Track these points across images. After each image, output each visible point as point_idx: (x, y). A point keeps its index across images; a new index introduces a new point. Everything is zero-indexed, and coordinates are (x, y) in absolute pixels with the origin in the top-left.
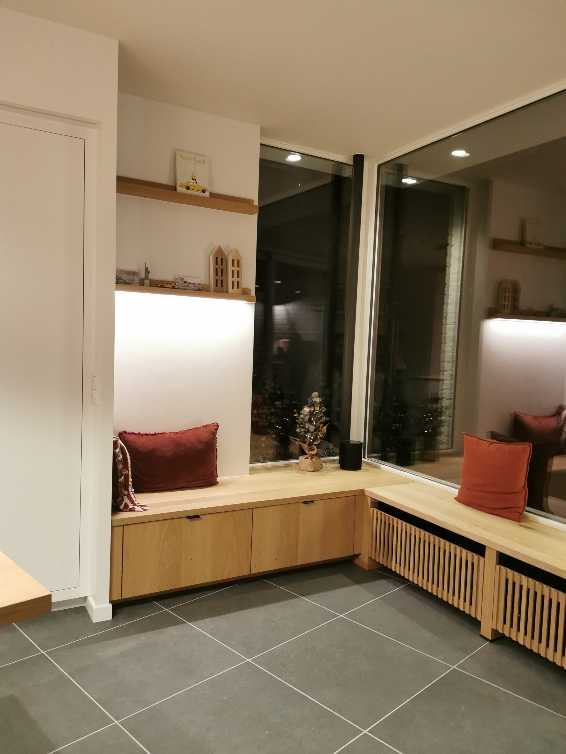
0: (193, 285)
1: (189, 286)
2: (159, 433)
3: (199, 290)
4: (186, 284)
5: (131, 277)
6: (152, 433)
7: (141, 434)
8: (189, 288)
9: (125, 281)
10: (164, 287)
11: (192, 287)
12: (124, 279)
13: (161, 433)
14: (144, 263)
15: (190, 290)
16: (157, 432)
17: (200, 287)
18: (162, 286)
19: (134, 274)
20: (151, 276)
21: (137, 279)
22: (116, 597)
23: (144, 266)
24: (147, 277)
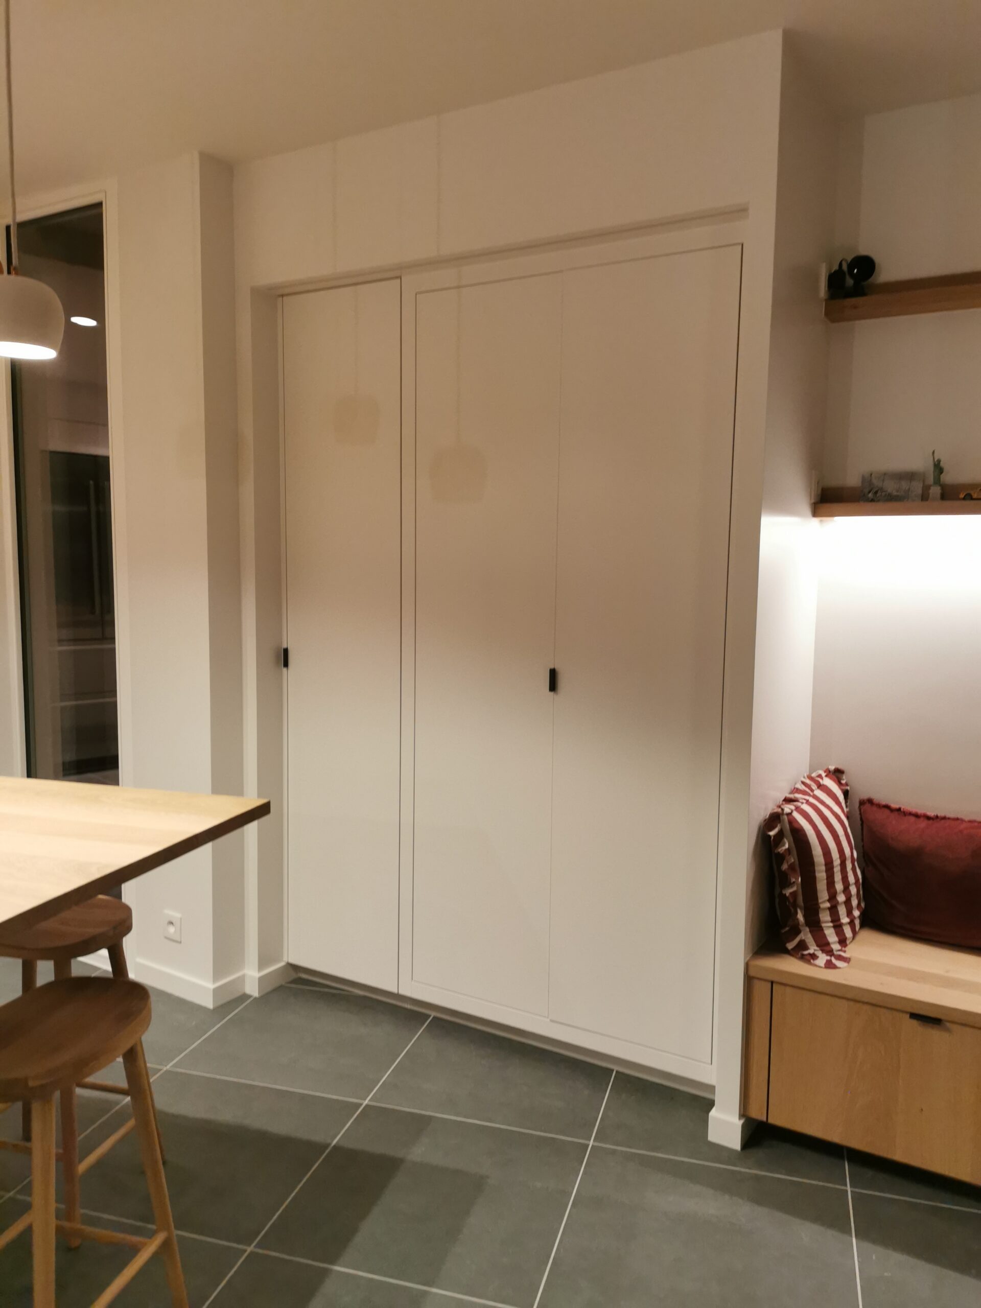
2: (947, 816)
5: (904, 485)
6: (931, 813)
7: (904, 812)
9: (890, 495)
10: (972, 499)
12: (889, 491)
13: (949, 818)
14: (932, 451)
16: (941, 814)
18: (969, 497)
19: (910, 476)
20: (947, 478)
21: (917, 487)
22: (757, 1113)
23: (932, 458)
24: (937, 481)
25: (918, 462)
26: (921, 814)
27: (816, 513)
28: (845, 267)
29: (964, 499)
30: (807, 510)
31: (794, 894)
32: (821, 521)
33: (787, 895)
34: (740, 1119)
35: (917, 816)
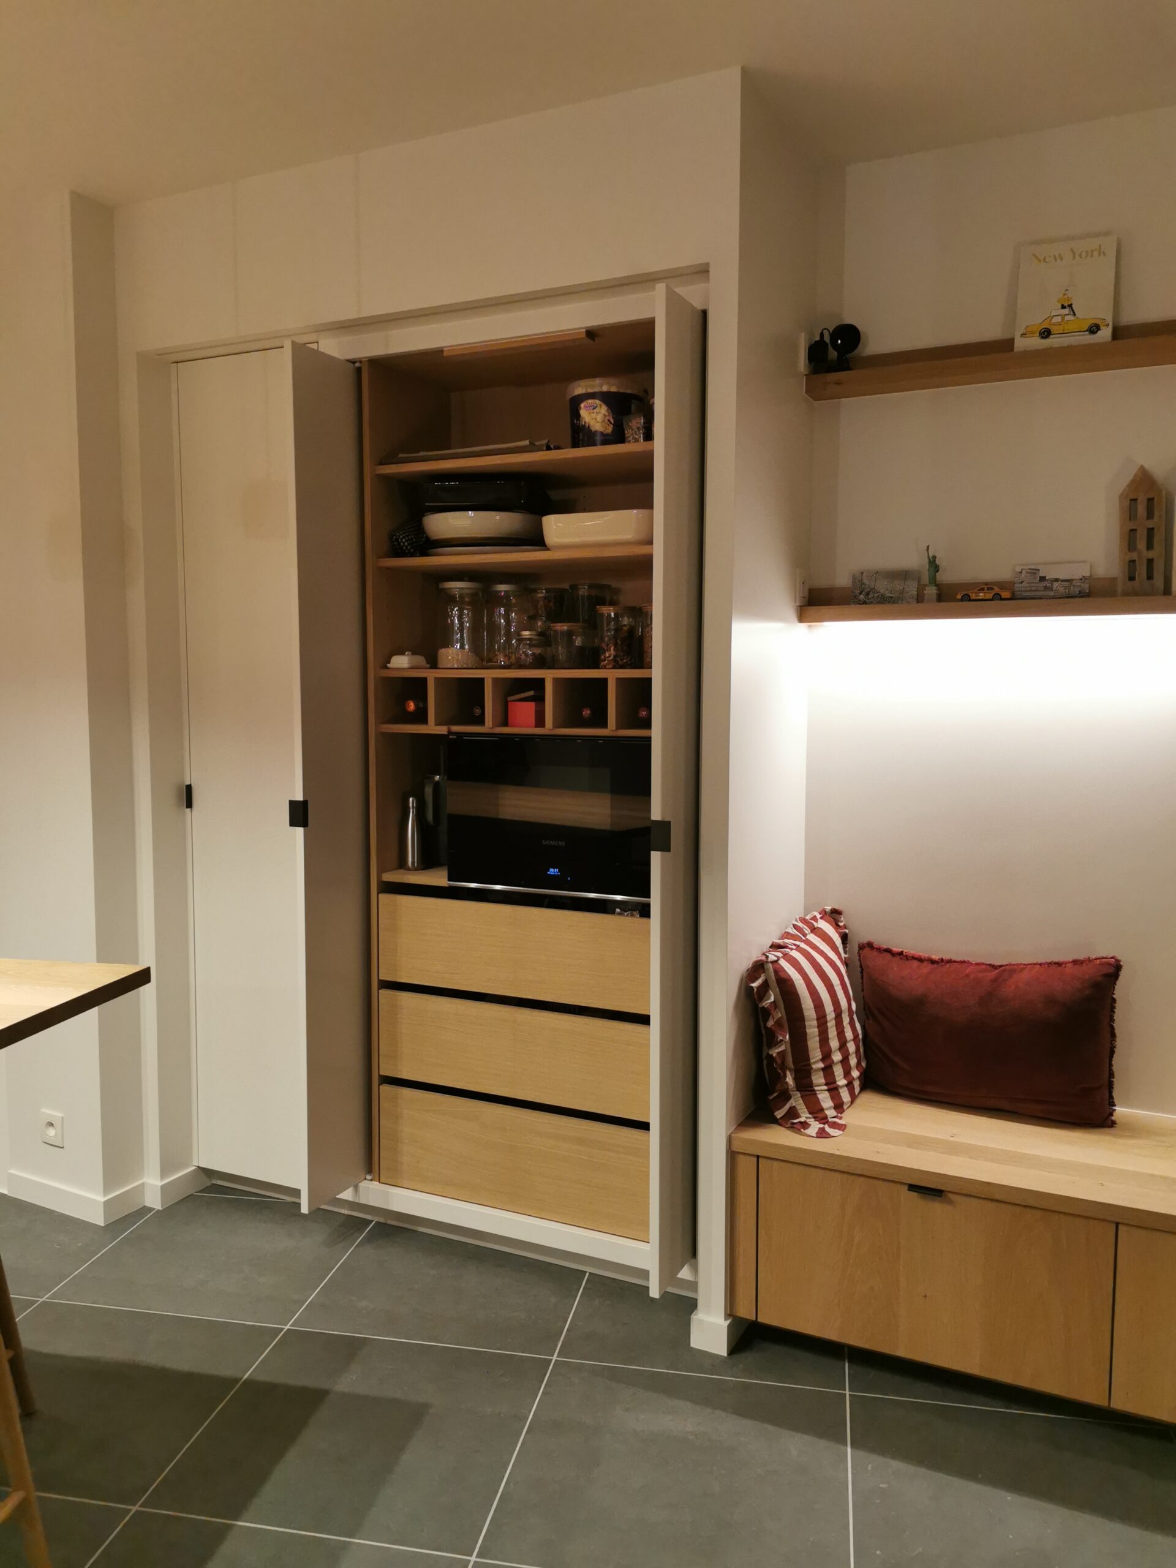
0: (1066, 584)
1: (1051, 589)
2: (953, 959)
3: (1082, 595)
4: (1043, 584)
5: (898, 585)
6: (935, 957)
7: (906, 956)
8: (1052, 594)
9: (883, 596)
10: (970, 600)
11: (1061, 590)
12: (882, 592)
13: (955, 962)
14: (926, 546)
15: (1053, 598)
16: (946, 957)
17: (1086, 587)
18: (967, 598)
19: (904, 575)
22: (745, 1311)
23: (927, 555)
24: (933, 581)
25: (912, 560)
26: (925, 958)
27: (801, 618)
28: (827, 338)
29: (962, 600)
30: (792, 614)
31: (782, 1054)
32: (810, 626)
33: (774, 1055)
34: (725, 1320)
35: (920, 960)
